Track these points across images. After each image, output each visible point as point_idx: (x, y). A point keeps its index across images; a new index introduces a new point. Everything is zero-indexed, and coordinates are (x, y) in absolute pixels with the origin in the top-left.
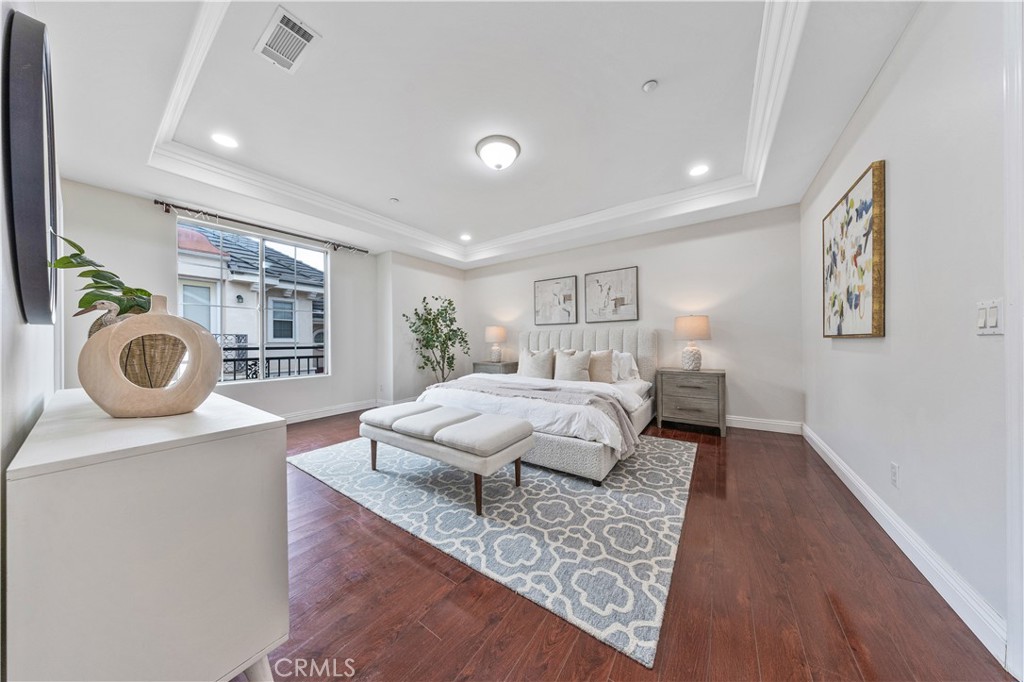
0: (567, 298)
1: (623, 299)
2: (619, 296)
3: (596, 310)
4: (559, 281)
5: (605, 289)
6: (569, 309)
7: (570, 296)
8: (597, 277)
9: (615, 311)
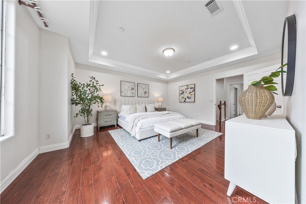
0: (132, 89)
1: (146, 92)
2: (146, 91)
3: (140, 94)
4: (130, 83)
5: (143, 88)
6: (133, 92)
7: (133, 88)
8: (141, 85)
9: (145, 95)
